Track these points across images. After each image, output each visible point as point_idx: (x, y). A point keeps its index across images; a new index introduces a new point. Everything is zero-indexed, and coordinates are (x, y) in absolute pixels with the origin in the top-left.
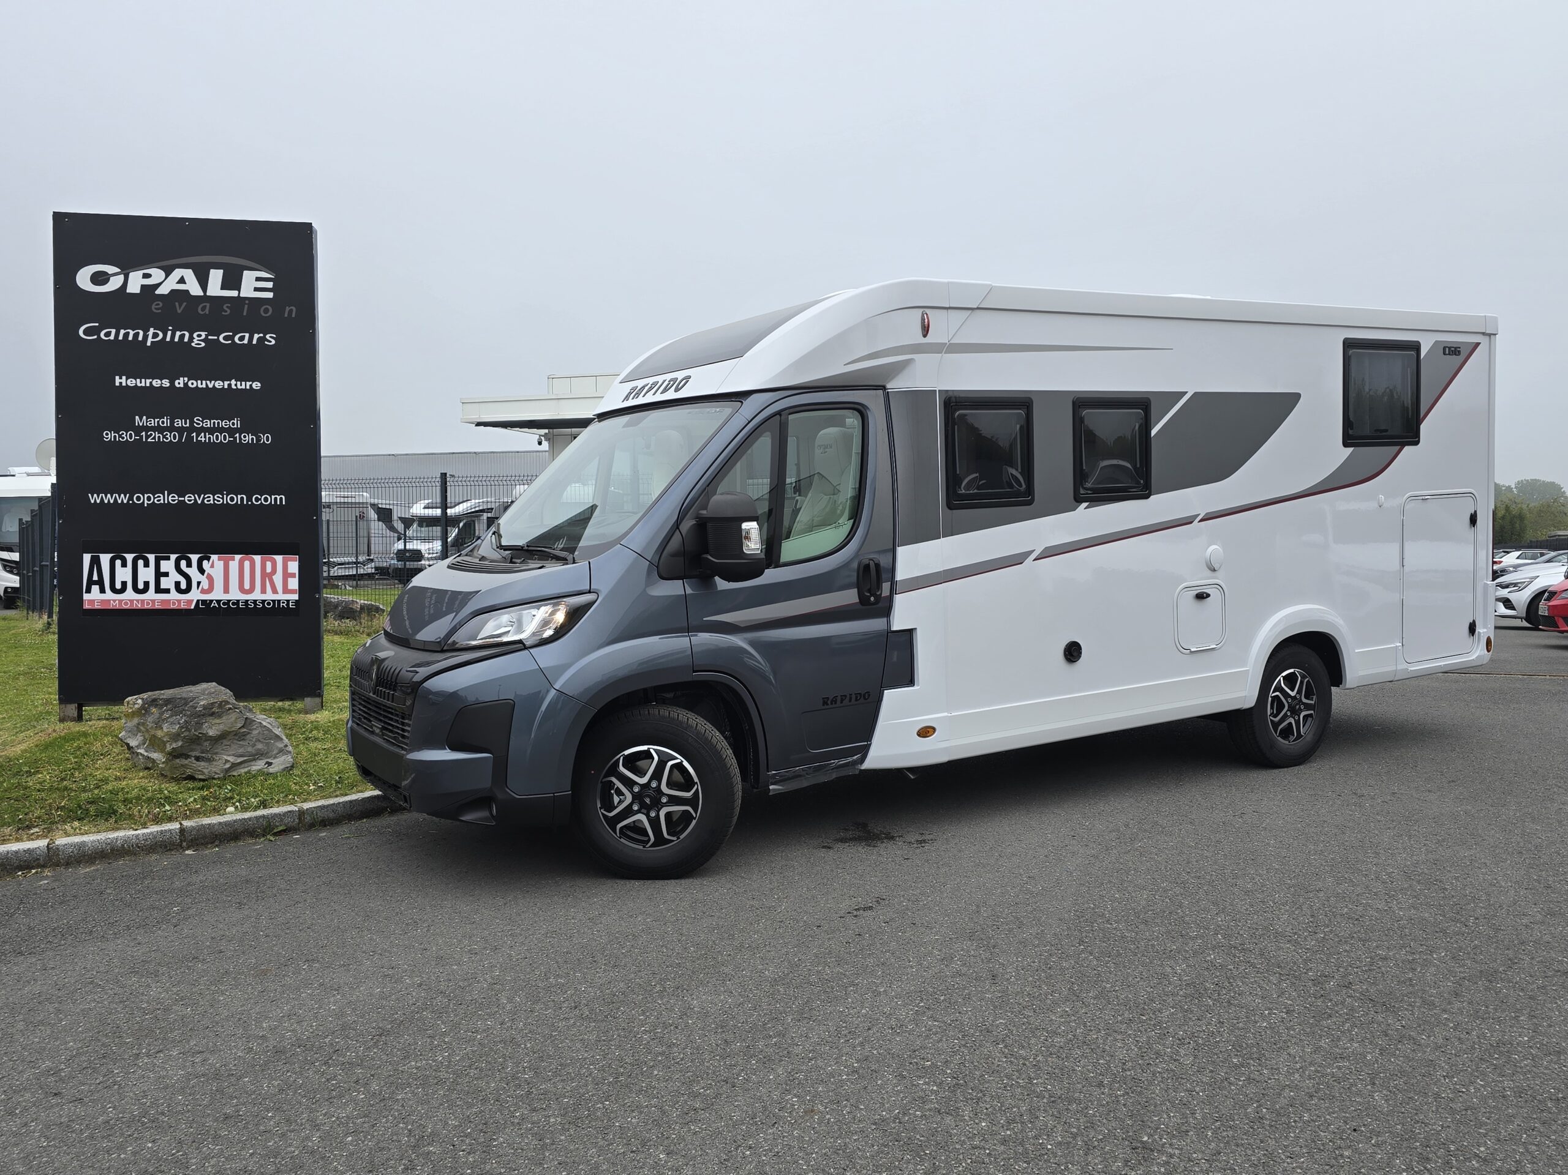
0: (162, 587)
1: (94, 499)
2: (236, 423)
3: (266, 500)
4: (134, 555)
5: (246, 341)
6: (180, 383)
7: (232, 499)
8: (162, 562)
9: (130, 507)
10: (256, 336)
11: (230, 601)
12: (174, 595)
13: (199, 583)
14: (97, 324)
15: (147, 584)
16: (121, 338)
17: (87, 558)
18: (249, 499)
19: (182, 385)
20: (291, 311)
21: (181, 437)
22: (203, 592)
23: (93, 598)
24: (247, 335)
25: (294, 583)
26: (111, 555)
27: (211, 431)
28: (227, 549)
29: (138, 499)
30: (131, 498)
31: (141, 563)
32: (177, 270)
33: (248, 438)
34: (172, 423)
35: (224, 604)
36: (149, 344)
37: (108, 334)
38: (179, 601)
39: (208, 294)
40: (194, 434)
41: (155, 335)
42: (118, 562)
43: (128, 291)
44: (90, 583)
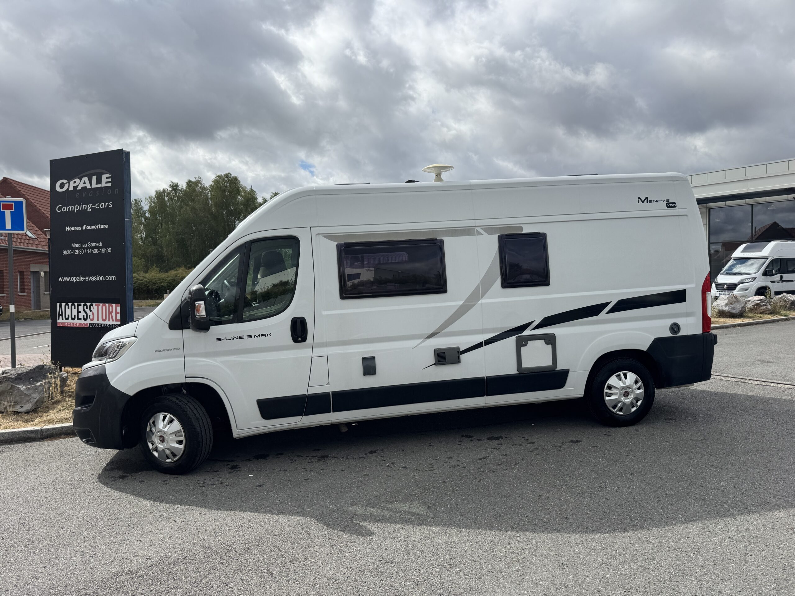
0: (79, 317)
1: (60, 279)
2: (100, 244)
3: (110, 277)
4: (71, 304)
5: (103, 207)
6: (84, 228)
7: (99, 278)
8: (79, 306)
9: (71, 283)
10: (106, 204)
11: (99, 324)
12: (82, 321)
13: (90, 316)
14: (61, 205)
15: (75, 316)
16: (68, 210)
17: (58, 304)
18: (105, 278)
19: (85, 229)
20: (117, 190)
21: (84, 252)
22: (92, 320)
23: (60, 321)
24: (104, 204)
25: (119, 317)
26: (65, 303)
27: (93, 248)
28: (99, 300)
29: (72, 278)
30: (70, 279)
31: (73, 307)
32: (83, 178)
33: (104, 251)
34: (82, 245)
35: (98, 325)
36: (75, 212)
37: (64, 209)
38: (84, 324)
39: (92, 187)
40: (88, 250)
41: (77, 208)
42: (67, 306)
43: (70, 190)
44: (60, 315)
